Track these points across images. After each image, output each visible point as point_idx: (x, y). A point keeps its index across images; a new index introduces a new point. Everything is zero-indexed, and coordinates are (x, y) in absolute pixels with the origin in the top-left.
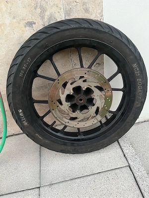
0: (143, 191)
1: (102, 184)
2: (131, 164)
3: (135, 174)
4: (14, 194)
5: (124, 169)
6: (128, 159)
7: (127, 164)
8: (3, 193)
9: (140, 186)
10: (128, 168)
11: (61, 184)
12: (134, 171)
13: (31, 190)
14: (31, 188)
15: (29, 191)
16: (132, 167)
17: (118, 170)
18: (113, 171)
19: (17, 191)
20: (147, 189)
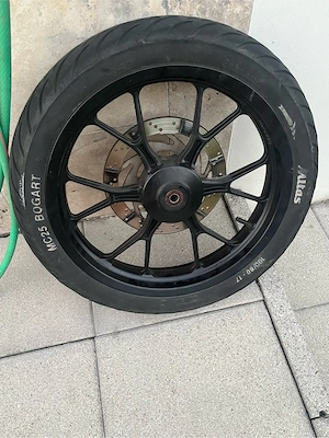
0: (285, 346)
1: (213, 332)
2: (268, 296)
3: (273, 316)
4: (45, 351)
5: (254, 306)
6: (263, 288)
7: (261, 298)
8: (22, 351)
9: (282, 336)
10: (262, 303)
11: (135, 333)
12: (272, 310)
13: (79, 344)
14: (77, 339)
15: (75, 345)
16: (268, 303)
17: (243, 308)
18: (234, 310)
19: (49, 344)
20: (292, 342)
